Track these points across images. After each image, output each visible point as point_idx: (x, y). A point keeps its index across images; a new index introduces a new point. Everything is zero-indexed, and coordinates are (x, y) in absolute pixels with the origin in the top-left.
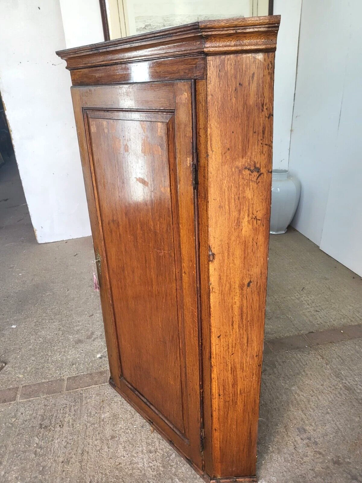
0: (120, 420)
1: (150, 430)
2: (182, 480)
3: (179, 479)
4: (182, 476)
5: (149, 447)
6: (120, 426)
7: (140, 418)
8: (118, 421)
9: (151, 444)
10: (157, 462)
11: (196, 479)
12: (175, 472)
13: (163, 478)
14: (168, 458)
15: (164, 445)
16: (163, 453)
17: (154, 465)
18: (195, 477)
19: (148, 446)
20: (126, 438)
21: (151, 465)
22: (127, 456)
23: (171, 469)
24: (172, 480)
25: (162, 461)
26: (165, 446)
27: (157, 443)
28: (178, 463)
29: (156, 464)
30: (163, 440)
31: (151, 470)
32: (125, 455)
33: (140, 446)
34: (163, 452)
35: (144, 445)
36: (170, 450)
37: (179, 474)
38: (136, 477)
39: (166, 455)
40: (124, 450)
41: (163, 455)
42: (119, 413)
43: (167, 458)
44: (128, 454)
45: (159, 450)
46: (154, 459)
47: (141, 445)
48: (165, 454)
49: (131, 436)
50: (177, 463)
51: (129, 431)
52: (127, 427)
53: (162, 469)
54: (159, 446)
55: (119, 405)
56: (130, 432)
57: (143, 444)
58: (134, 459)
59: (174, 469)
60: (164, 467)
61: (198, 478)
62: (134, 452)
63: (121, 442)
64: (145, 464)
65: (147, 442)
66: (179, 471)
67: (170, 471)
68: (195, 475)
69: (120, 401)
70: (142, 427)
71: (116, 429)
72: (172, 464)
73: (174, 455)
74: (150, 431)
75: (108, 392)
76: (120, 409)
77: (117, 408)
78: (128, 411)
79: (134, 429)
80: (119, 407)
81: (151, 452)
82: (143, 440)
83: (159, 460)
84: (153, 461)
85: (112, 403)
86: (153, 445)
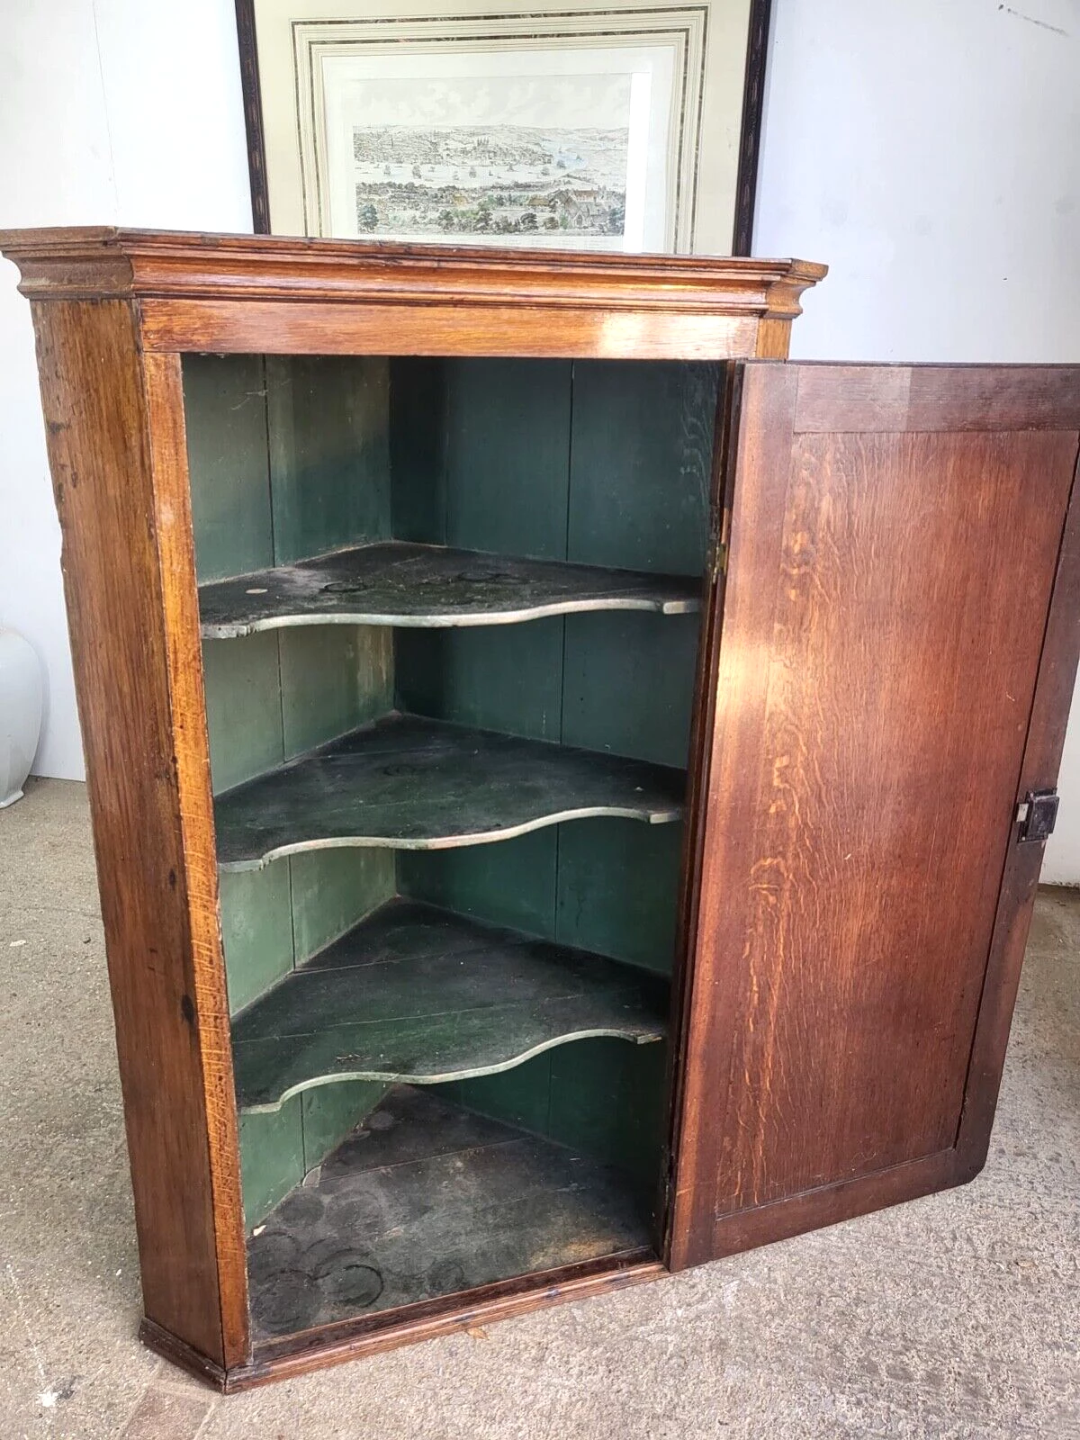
0: (391, 1406)
1: (474, 1337)
2: (647, 1320)
3: (642, 1325)
4: (636, 1315)
5: (523, 1359)
6: (412, 1411)
7: (419, 1349)
8: (392, 1413)
9: (516, 1352)
10: (574, 1356)
11: (655, 1292)
12: (621, 1326)
13: (623, 1356)
14: (579, 1327)
15: (537, 1323)
16: (558, 1334)
17: (581, 1365)
18: (650, 1292)
19: (519, 1360)
20: (465, 1406)
21: (575, 1371)
22: (522, 1420)
23: (608, 1331)
24: (637, 1339)
25: (577, 1343)
26: (541, 1322)
27: (526, 1338)
28: (601, 1310)
29: (579, 1358)
30: (522, 1321)
31: (591, 1377)
32: (515, 1426)
33: (509, 1378)
34: (555, 1331)
35: (512, 1369)
36: (558, 1313)
37: (629, 1320)
38: (593, 1417)
39: (567, 1327)
40: (500, 1423)
41: (563, 1334)
42: (365, 1401)
43: (575, 1330)
44: (518, 1418)
45: (545, 1340)
46: (565, 1359)
47: (507, 1375)
48: (563, 1329)
49: (463, 1391)
50: (600, 1314)
51: (444, 1391)
52: (430, 1393)
53: (601, 1349)
54: (534, 1334)
55: (334, 1392)
56: (451, 1392)
57: (505, 1371)
58: (538, 1406)
59: (613, 1326)
60: (596, 1344)
61: (654, 1287)
62: (518, 1399)
63: (469, 1424)
64: (567, 1383)
65: (508, 1359)
66: (621, 1316)
67: (612, 1335)
68: (646, 1290)
69: (319, 1384)
70: (451, 1355)
71: (417, 1428)
72: (598, 1325)
73: (577, 1313)
74: (479, 1340)
75: (255, 1413)
76: (352, 1393)
77: (339, 1402)
78: (371, 1374)
79: (447, 1376)
80: (340, 1395)
81: (542, 1359)
82: (495, 1367)
83: (572, 1349)
84: (567, 1362)
85: (307, 1412)
86: (522, 1346)
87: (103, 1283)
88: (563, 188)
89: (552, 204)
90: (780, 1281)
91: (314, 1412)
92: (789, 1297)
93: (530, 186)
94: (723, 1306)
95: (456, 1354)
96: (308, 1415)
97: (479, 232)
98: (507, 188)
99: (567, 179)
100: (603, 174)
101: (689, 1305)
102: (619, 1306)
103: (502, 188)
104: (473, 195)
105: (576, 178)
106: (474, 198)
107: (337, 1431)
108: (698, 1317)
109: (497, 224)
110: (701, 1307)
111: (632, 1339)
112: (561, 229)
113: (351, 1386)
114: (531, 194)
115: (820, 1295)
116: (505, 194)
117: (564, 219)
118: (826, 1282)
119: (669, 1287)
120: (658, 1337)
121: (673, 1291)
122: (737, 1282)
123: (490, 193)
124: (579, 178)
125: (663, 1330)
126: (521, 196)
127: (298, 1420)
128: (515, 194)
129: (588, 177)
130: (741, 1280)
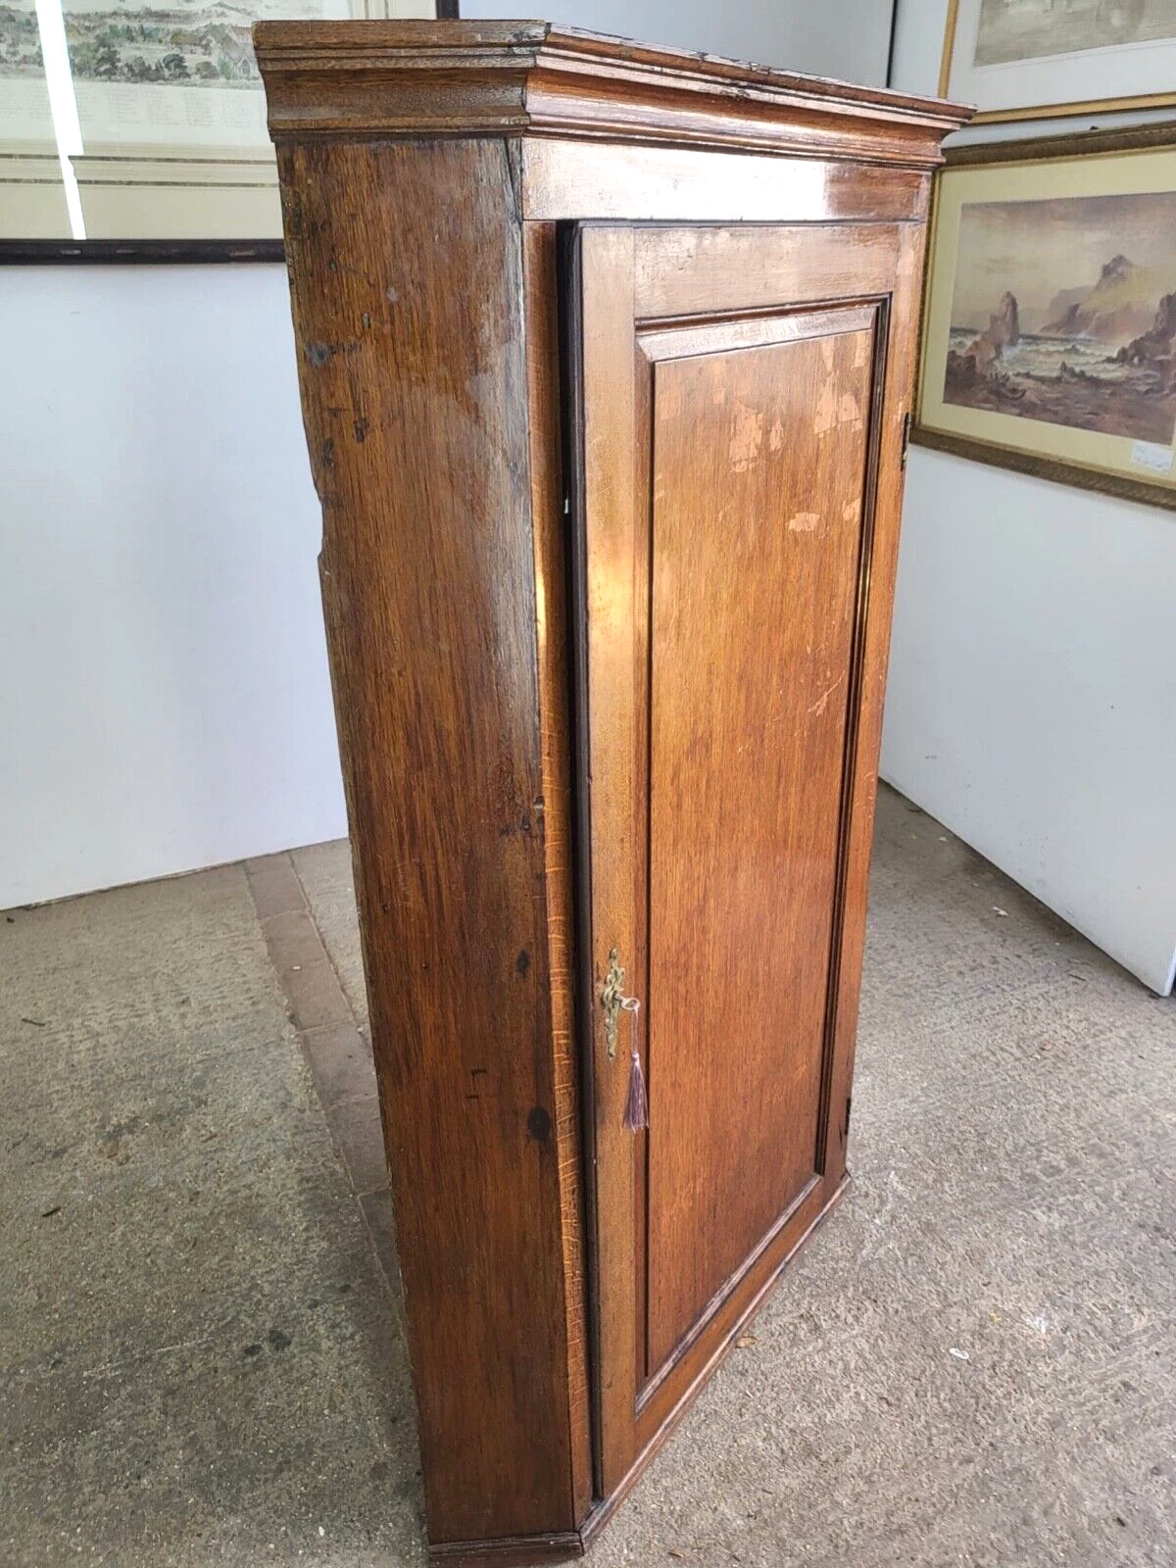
0: (739, 1453)
1: (747, 1347)
2: (861, 1243)
3: (861, 1249)
4: (850, 1244)
5: (802, 1338)
6: (760, 1444)
7: (710, 1389)
8: (745, 1458)
9: (791, 1335)
10: (837, 1307)
12: (848, 1260)
13: (872, 1283)
14: (818, 1283)
15: (783, 1301)
16: (808, 1299)
17: (849, 1311)
19: (801, 1341)
20: (798, 1408)
21: (850, 1320)
22: (852, 1385)
23: (842, 1269)
24: (869, 1262)
25: (830, 1296)
26: (785, 1299)
27: (786, 1319)
28: (820, 1258)
29: (842, 1307)
30: (769, 1307)
31: (865, 1316)
32: (852, 1394)
33: (807, 1360)
34: (804, 1298)
35: (803, 1351)
36: (791, 1282)
37: (849, 1252)
38: (899, 1345)
39: (809, 1289)
40: (838, 1400)
41: (811, 1296)
42: (712, 1465)
43: (817, 1286)
44: (848, 1386)
45: (803, 1311)
46: (833, 1315)
47: (803, 1359)
48: (808, 1292)
49: (784, 1397)
50: (823, 1261)
51: (769, 1409)
52: (759, 1419)
54: (790, 1312)
55: (677, 1479)
56: (774, 1405)
57: (799, 1357)
58: (852, 1366)
59: (841, 1264)
60: (844, 1287)
62: (831, 1371)
63: (816, 1420)
64: (854, 1332)
65: (791, 1346)
66: (840, 1253)
67: (849, 1271)
69: (655, 1482)
70: (743, 1375)
71: (778, 1454)
72: (830, 1271)
73: (805, 1272)
74: (754, 1347)
75: (626, 1551)
76: (694, 1468)
77: (691, 1483)
78: (694, 1440)
79: (758, 1394)
80: (686, 1477)
81: (817, 1327)
82: (788, 1359)
83: (830, 1304)
84: (837, 1316)
85: (672, 1513)
86: (791, 1328)
87: (314, 1554)
88: (217, 22)
89: (204, 42)
90: (919, 1153)
91: (678, 1508)
92: (937, 1161)
93: (168, 16)
94: (900, 1197)
95: (747, 1371)
96: (676, 1515)
97: (104, 77)
98: (136, 17)
99: (220, 10)
100: (267, 7)
101: (878, 1211)
102: (830, 1246)
103: (128, 15)
104: (87, 24)
105: (231, 9)
106: (88, 28)
107: (716, 1509)
108: (894, 1218)
109: (130, 67)
110: (889, 1207)
111: (866, 1264)
112: (222, 80)
113: (687, 1464)
114: (172, 27)
115: (955, 1146)
116: (135, 24)
117: (224, 65)
118: (949, 1134)
119: (850, 1207)
120: (882, 1251)
121: (857, 1208)
122: (893, 1173)
123: (110, 22)
124: (237, 10)
125: (880, 1243)
126: (157, 29)
127: (671, 1527)
128: (149, 25)
129: (249, 10)
130: (894, 1168)
